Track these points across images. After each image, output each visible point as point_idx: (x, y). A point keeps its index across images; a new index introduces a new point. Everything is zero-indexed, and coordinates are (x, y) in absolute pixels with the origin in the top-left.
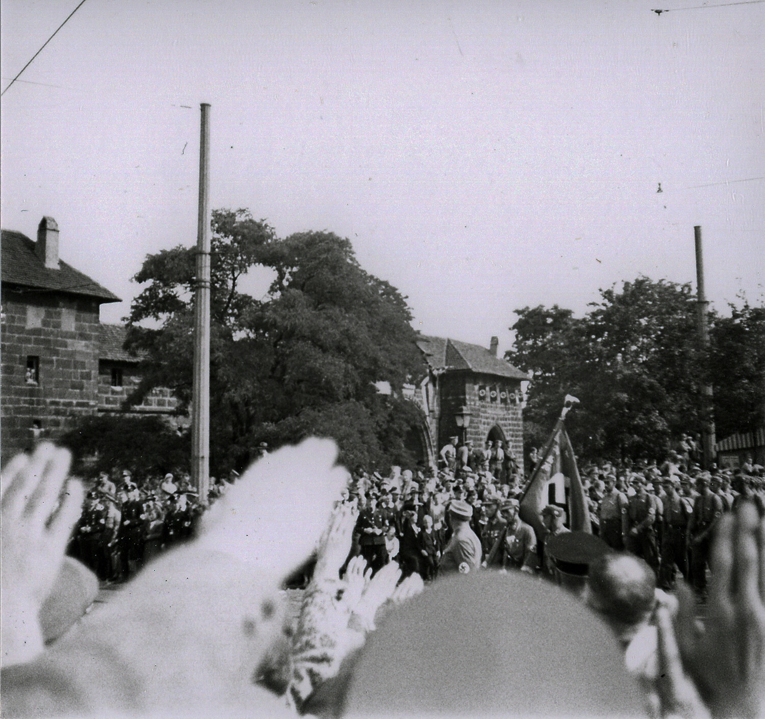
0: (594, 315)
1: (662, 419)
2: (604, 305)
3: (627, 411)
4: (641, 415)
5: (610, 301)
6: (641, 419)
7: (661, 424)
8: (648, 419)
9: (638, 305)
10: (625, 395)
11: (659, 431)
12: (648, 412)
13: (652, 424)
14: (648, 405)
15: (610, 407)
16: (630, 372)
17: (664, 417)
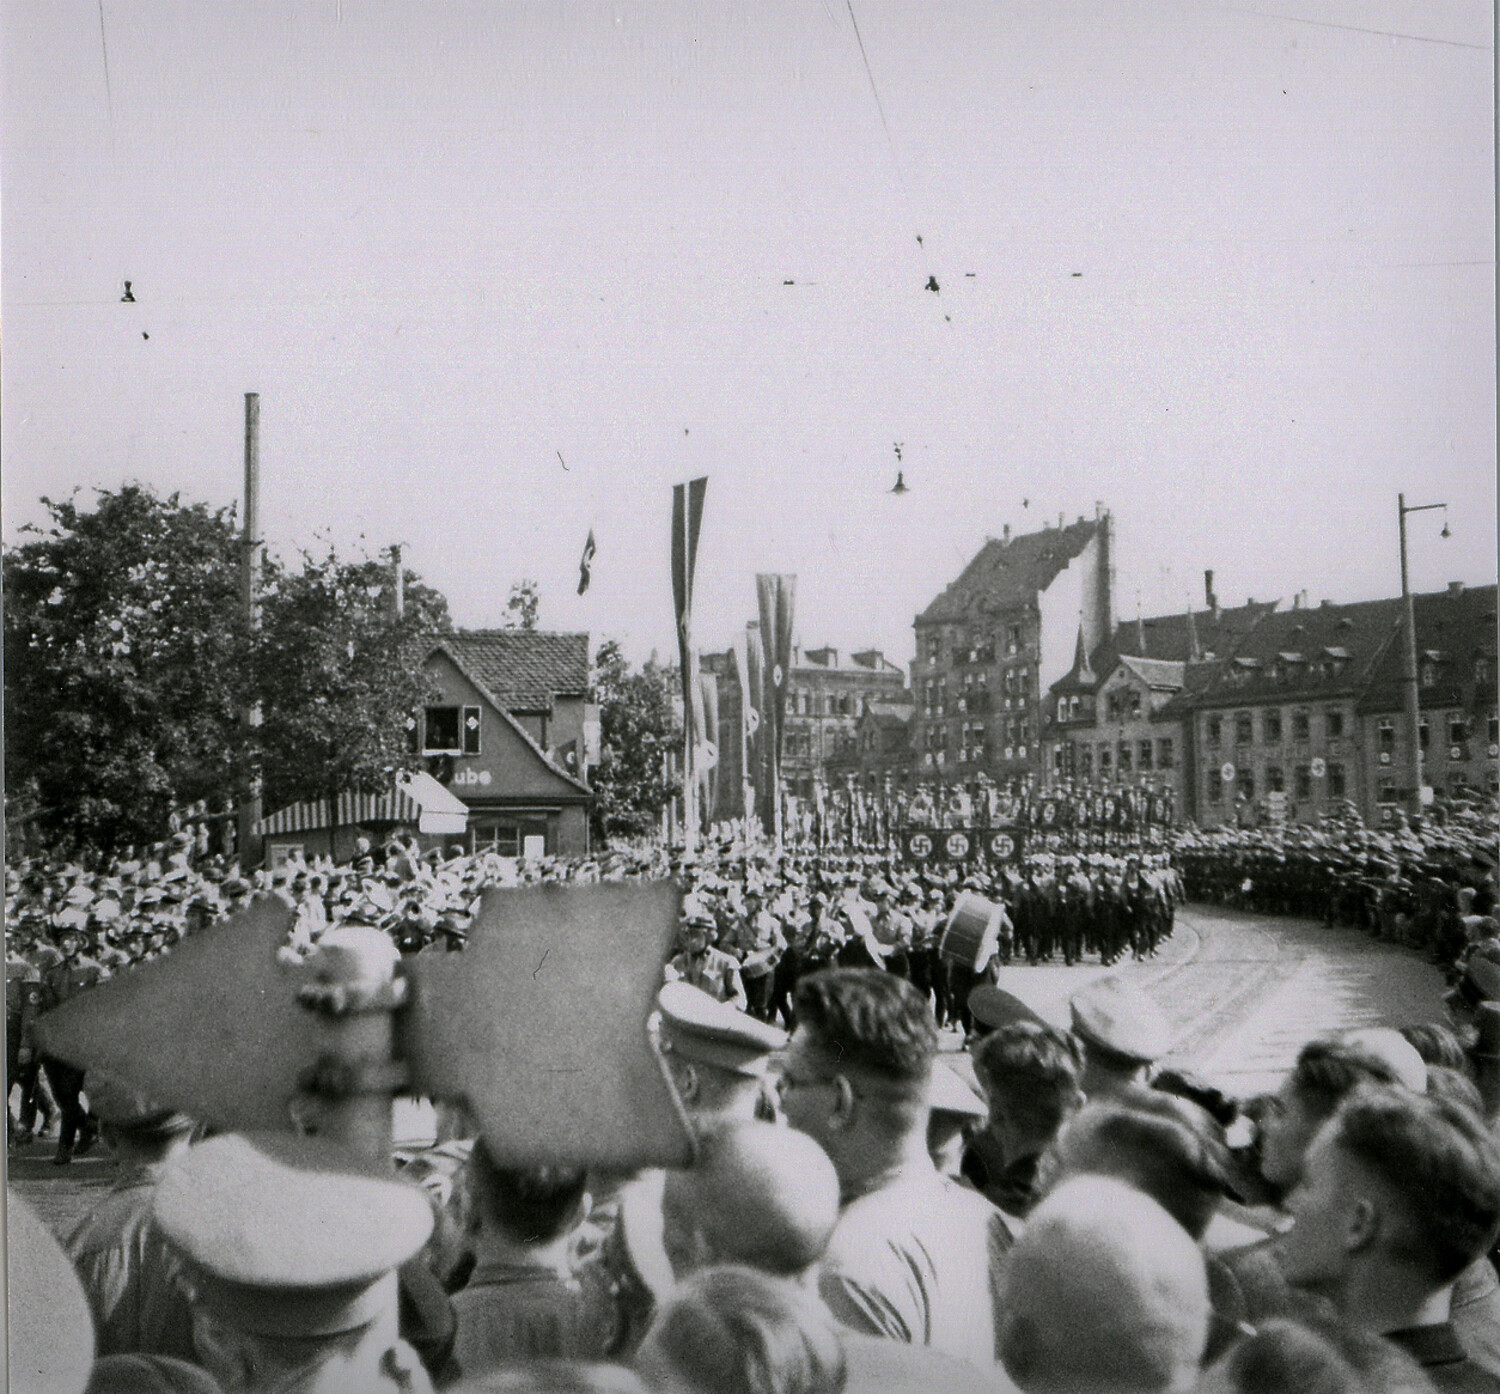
0: (31, 552)
1: (161, 769)
2: (55, 533)
3: (91, 751)
4: (119, 760)
5: (67, 525)
6: (117, 768)
7: (157, 779)
8: (132, 769)
9: (123, 539)
10: (86, 718)
11: (150, 793)
12: (133, 755)
13: (139, 778)
14: (134, 740)
15: (53, 741)
16: (98, 672)
17: (166, 767)
